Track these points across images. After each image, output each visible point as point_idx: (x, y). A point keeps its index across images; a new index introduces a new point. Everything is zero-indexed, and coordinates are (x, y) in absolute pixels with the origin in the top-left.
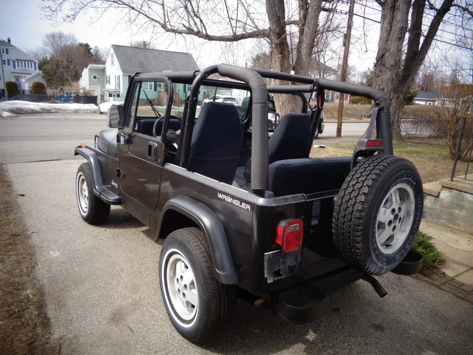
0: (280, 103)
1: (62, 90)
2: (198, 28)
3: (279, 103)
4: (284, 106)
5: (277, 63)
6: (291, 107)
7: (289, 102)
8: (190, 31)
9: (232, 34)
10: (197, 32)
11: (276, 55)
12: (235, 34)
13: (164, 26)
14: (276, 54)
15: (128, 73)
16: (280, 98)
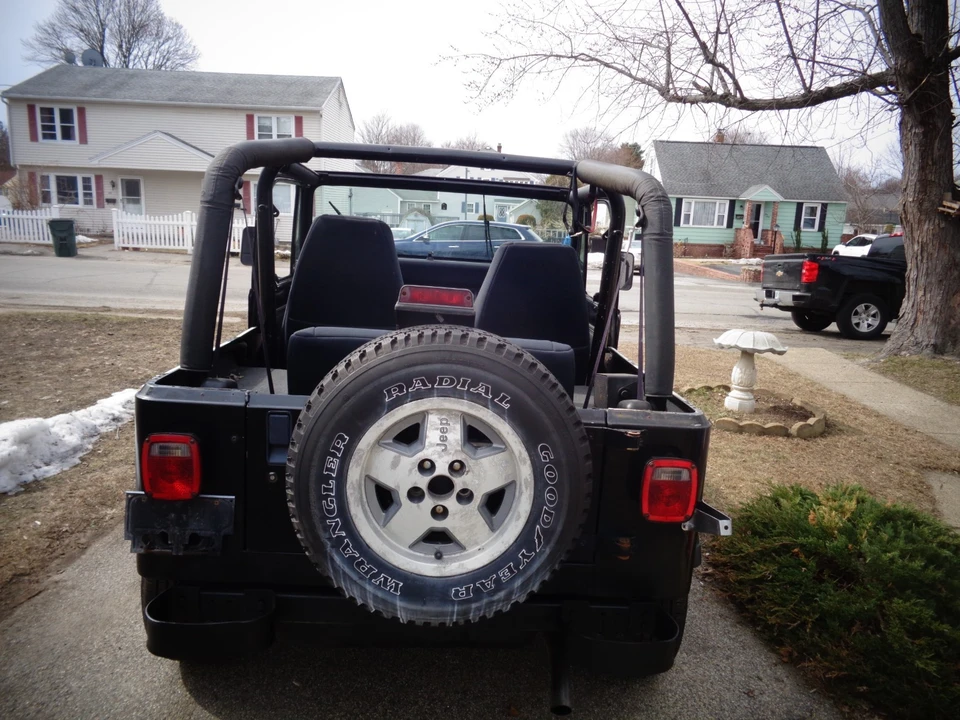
0: (916, 247)
1: (552, 226)
2: (725, 86)
3: (913, 248)
4: (925, 255)
5: (912, 148)
6: (946, 257)
7: (942, 245)
8: (709, 96)
9: (803, 92)
10: (722, 96)
11: (910, 131)
12: (808, 90)
13: (663, 91)
14: (909, 126)
15: (676, 193)
16: (916, 234)
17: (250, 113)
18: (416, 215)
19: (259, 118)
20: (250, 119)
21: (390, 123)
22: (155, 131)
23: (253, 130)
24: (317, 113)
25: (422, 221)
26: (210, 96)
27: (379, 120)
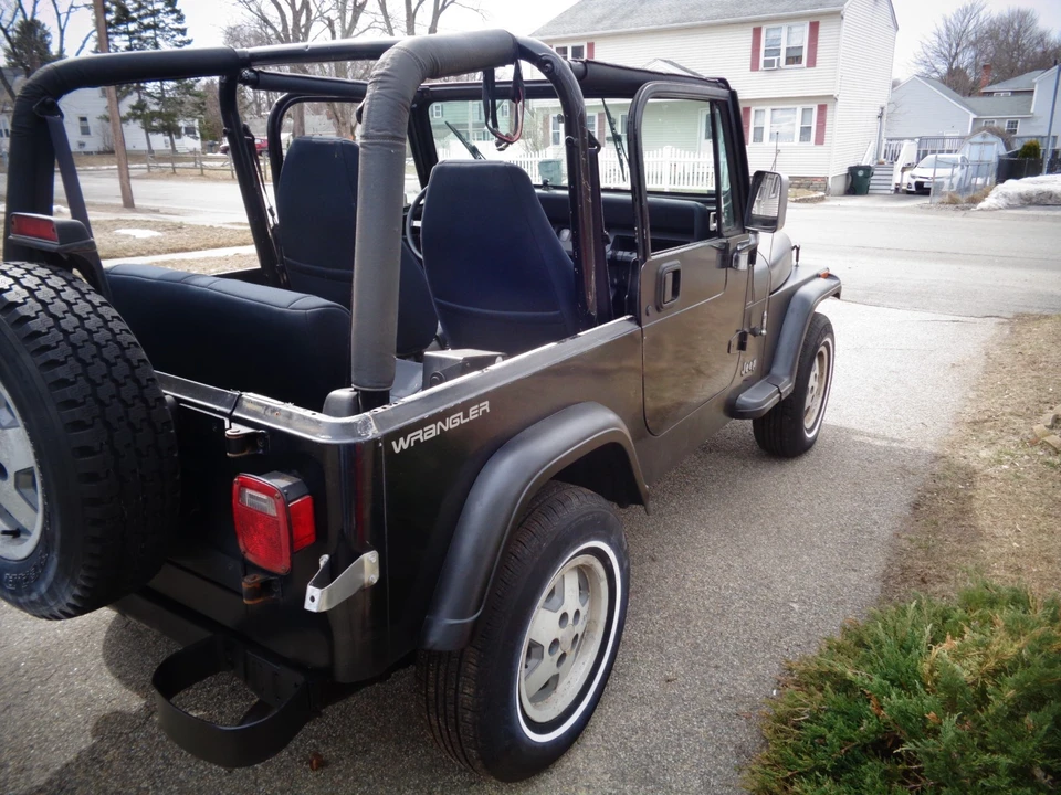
17: (757, 25)
18: (984, 136)
19: (768, 30)
20: (757, 32)
21: (982, 14)
22: (655, 60)
23: (759, 45)
24: (837, 15)
25: (992, 143)
26: (714, 12)
27: (967, 12)
